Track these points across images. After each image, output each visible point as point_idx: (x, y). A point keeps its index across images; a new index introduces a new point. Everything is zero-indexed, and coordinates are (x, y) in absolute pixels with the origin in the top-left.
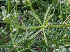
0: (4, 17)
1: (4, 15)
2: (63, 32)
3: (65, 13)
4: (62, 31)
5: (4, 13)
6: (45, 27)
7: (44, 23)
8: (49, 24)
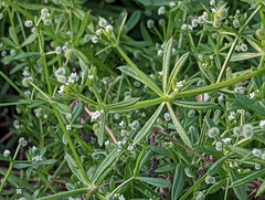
0: (61, 84)
1: (60, 78)
2: (222, 113)
3: (211, 57)
5: (60, 74)
6: (171, 96)
7: (164, 87)
8: (180, 84)
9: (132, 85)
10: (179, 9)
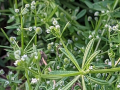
1: (17, 56)
3: (117, 46)
4: (113, 78)
5: (17, 53)
6: (85, 72)
7: (83, 66)
8: (91, 68)
9: (73, 49)
10: (106, 15)
